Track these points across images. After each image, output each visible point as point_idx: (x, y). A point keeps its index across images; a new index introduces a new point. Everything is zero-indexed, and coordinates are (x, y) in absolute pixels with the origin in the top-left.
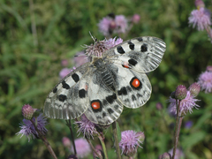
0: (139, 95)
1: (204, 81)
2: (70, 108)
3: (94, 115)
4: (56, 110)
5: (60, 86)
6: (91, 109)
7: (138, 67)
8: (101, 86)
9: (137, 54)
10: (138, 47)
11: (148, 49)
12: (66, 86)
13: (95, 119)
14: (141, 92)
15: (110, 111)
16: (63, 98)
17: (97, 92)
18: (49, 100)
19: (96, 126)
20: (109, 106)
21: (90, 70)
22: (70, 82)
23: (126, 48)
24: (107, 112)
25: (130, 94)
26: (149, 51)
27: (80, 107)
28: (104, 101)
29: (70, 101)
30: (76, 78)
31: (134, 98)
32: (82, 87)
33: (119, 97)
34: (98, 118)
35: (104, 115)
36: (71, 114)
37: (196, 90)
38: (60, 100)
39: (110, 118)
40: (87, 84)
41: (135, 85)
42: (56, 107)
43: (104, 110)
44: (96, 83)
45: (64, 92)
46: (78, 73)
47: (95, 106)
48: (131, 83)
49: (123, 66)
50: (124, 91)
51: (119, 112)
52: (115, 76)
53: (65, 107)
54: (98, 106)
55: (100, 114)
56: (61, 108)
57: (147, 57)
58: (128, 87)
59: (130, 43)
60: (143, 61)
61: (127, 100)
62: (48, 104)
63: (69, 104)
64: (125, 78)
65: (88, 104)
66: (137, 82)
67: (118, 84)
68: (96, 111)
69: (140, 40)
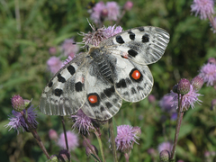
0: (139, 88)
1: (206, 73)
2: (67, 103)
3: (91, 110)
4: (52, 106)
5: (55, 80)
6: (87, 103)
7: (138, 58)
8: (98, 78)
9: (138, 44)
10: (139, 37)
11: (150, 40)
12: (61, 79)
13: (93, 114)
14: (142, 84)
15: (109, 105)
16: (58, 93)
17: (93, 85)
18: (44, 96)
19: (92, 121)
20: (108, 100)
21: (86, 61)
22: (66, 75)
23: (126, 37)
24: (105, 106)
25: (130, 87)
26: (151, 41)
27: (77, 101)
28: (102, 94)
29: (66, 96)
30: (72, 70)
31: (133, 91)
32: (79, 80)
33: (117, 90)
34: (95, 112)
35: (102, 109)
36: (68, 109)
37: (198, 84)
38: (56, 95)
39: (108, 113)
40: (84, 77)
41: (136, 77)
42: (52, 102)
43: (102, 104)
44: (93, 75)
45: (59, 86)
46: (74, 65)
47: (92, 100)
48: (131, 74)
49: (123, 57)
50: (123, 84)
51: (119, 106)
52: (113, 68)
53: (62, 102)
54: (95, 100)
55: (97, 108)
56: (57, 104)
57: (148, 48)
58: (127, 79)
59: (130, 33)
60: (144, 52)
61: (126, 94)
62: (44, 99)
63: (66, 99)
64: (124, 69)
65: (85, 98)
66: (137, 74)
67: (116, 76)
68: (93, 105)
69: (142, 30)
